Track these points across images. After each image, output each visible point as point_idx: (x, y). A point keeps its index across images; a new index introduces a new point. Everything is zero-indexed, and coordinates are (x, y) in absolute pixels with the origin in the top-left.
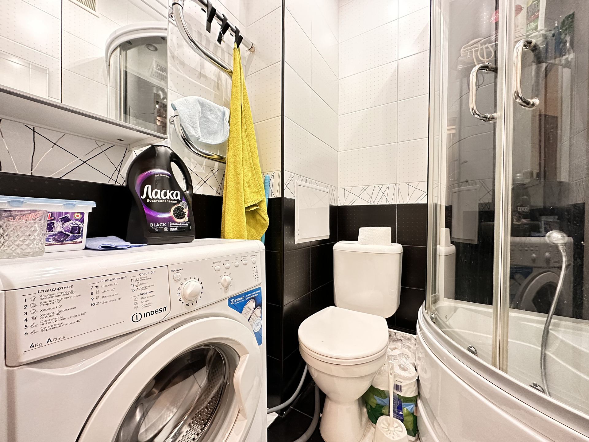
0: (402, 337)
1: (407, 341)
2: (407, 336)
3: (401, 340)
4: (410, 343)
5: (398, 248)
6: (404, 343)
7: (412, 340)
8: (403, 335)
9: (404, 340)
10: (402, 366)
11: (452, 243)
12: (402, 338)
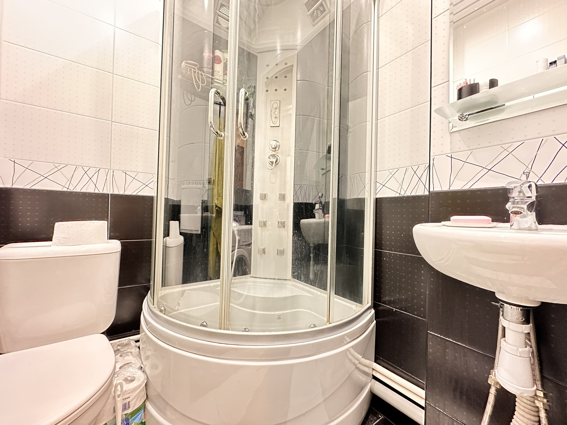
0: (118, 345)
1: (126, 348)
2: (124, 341)
3: (119, 350)
4: (130, 347)
5: (116, 245)
6: (124, 351)
7: (131, 343)
8: (119, 343)
9: (122, 348)
10: (129, 378)
11: (181, 234)
12: (119, 347)
